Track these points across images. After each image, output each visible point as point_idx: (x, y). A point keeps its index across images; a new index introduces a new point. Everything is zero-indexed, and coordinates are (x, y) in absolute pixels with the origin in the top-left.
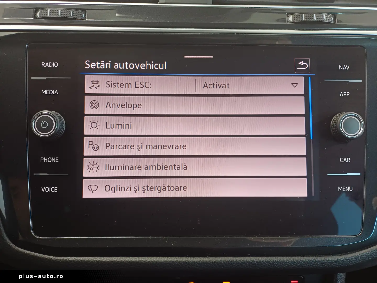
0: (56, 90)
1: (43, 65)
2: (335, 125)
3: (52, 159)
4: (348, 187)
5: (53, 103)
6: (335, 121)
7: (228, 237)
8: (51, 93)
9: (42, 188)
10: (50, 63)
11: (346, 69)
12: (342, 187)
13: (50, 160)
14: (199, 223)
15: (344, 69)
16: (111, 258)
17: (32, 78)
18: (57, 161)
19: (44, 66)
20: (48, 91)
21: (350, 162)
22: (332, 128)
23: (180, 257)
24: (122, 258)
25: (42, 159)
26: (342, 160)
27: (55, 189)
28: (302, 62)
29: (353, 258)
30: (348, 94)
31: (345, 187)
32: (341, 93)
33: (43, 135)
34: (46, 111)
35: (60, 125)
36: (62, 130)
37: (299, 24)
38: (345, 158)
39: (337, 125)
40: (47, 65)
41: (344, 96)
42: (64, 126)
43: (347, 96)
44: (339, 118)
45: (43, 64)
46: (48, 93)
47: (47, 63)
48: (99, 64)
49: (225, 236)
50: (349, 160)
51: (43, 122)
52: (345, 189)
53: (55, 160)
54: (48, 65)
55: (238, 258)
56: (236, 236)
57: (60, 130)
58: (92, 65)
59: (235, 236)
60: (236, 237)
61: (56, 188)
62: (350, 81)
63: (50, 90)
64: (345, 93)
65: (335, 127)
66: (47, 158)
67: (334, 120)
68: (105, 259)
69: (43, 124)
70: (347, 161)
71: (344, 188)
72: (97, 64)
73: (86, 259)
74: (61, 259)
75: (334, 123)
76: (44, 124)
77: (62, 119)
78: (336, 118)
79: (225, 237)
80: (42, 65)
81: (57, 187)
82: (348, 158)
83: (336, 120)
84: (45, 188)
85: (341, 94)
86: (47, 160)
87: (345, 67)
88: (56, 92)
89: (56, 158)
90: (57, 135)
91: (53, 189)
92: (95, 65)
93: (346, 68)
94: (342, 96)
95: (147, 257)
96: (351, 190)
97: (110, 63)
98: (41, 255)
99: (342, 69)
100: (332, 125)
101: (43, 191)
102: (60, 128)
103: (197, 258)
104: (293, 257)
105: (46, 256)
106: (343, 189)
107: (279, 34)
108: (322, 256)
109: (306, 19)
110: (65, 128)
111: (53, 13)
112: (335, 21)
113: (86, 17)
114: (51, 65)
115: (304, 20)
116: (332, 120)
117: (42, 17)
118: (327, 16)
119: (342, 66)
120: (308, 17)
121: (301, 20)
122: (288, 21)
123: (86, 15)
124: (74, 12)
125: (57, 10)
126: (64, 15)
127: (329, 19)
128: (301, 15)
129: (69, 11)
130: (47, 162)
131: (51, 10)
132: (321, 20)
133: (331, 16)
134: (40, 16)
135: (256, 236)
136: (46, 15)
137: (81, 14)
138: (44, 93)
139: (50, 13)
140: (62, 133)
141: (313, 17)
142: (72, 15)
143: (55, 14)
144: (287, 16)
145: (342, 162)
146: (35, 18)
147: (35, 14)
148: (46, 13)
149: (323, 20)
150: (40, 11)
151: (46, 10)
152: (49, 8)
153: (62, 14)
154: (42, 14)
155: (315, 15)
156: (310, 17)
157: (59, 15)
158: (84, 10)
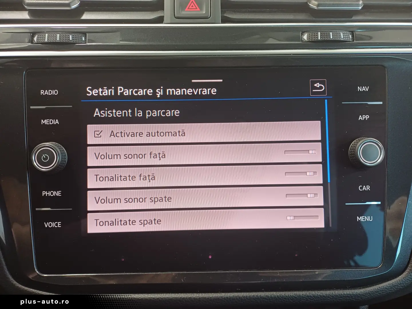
0: (57, 120)
1: (42, 93)
2: (353, 152)
3: (54, 193)
4: (368, 217)
5: (54, 134)
7: (241, 272)
8: (51, 122)
9: (45, 223)
10: (49, 90)
11: (365, 91)
12: (361, 217)
13: (52, 194)
14: (210, 257)
15: (363, 90)
17: (31, 107)
18: (60, 194)
20: (48, 121)
21: (370, 190)
22: (350, 155)
23: (191, 293)
25: (44, 193)
26: (362, 188)
27: (59, 225)
28: (318, 84)
29: (373, 291)
30: (367, 117)
31: (364, 217)
32: (360, 116)
33: (44, 169)
34: (47, 144)
35: (62, 158)
36: (64, 163)
37: (314, 44)
38: (364, 186)
39: (355, 152)
40: (46, 92)
41: (363, 119)
42: (66, 158)
43: (367, 119)
44: (358, 144)
45: (42, 92)
46: (48, 123)
47: (46, 91)
48: (102, 90)
49: (238, 271)
50: (368, 188)
51: (43, 155)
53: (58, 194)
54: (47, 93)
55: (252, 293)
56: (250, 271)
57: (62, 163)
58: (94, 92)
59: (248, 271)
60: (249, 271)
61: (59, 224)
62: (369, 103)
63: (50, 120)
64: (364, 117)
65: (353, 154)
66: (49, 192)
67: (352, 146)
69: (43, 157)
70: (366, 189)
72: (99, 90)
75: (352, 149)
76: (45, 157)
77: (64, 150)
78: (354, 144)
80: (41, 93)
81: (60, 222)
82: (367, 186)
83: (354, 146)
84: (48, 223)
85: (360, 118)
86: (49, 194)
87: (364, 89)
88: (57, 122)
89: (59, 192)
90: (59, 168)
91: (57, 225)
92: (97, 92)
93: (365, 89)
94: (360, 119)
95: (156, 294)
96: (371, 220)
97: (113, 89)
98: (46, 293)
99: (361, 90)
100: (350, 152)
101: (46, 227)
102: (61, 161)
103: (209, 294)
104: (309, 292)
105: (51, 294)
107: (293, 54)
108: (340, 290)
109: (322, 37)
110: (67, 160)
111: (51, 38)
112: (353, 39)
113: (86, 41)
114: (50, 93)
115: (319, 38)
116: (350, 146)
117: (39, 42)
118: (344, 34)
119: (361, 87)
120: (324, 35)
121: (316, 39)
122: (303, 40)
123: (86, 39)
124: (73, 36)
125: (56, 35)
126: (63, 39)
127: (346, 36)
128: (317, 34)
129: (68, 35)
130: (49, 195)
131: (49, 35)
132: (338, 38)
133: (349, 33)
134: (38, 41)
135: (270, 270)
136: (43, 40)
137: (80, 37)
138: (44, 123)
139: (48, 38)
140: (64, 165)
141: (329, 35)
142: (71, 39)
143: (53, 39)
144: (302, 35)
145: (362, 190)
146: (32, 43)
147: (32, 39)
148: (43, 38)
149: (340, 38)
150: (37, 36)
151: (44, 34)
152: (47, 32)
153: (61, 39)
154: (40, 38)
155: (331, 33)
156: (326, 35)
157: (58, 39)
158: (84, 33)
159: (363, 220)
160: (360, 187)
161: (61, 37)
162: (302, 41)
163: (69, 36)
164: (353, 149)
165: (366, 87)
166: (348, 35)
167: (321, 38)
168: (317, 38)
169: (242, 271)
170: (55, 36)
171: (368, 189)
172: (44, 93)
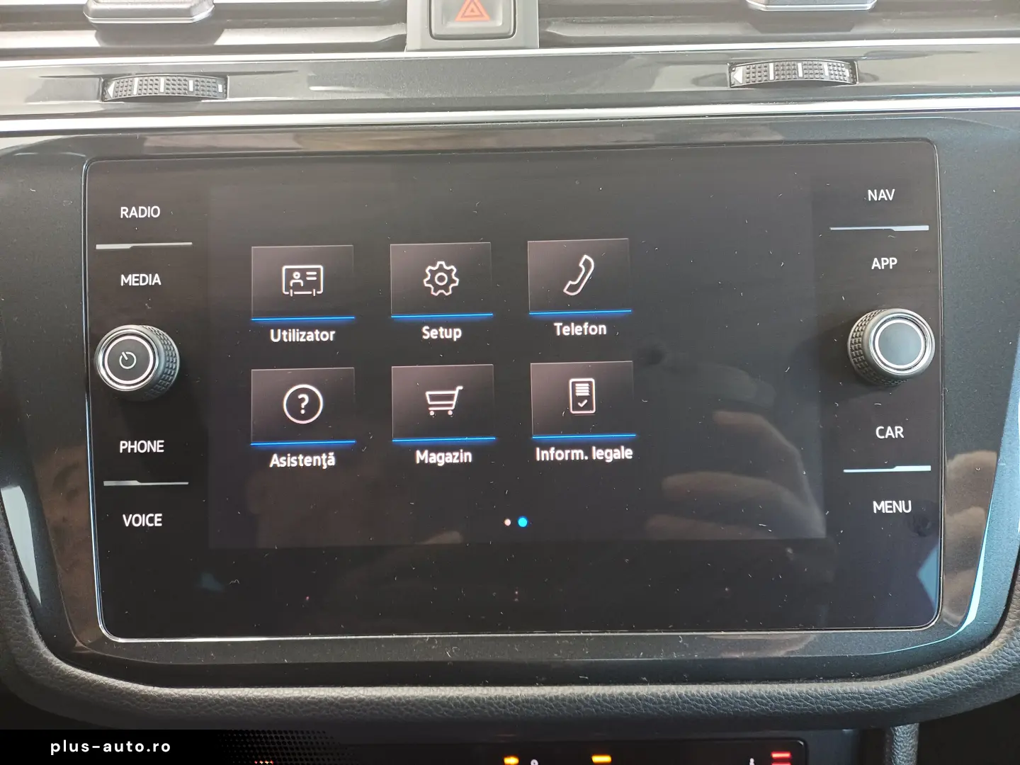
0: (157, 275)
1: (124, 215)
3: (148, 445)
4: (900, 502)
5: (149, 308)
6: (858, 333)
7: (591, 634)
8: (144, 281)
9: (124, 516)
10: (140, 208)
11: (886, 199)
12: (883, 503)
13: (142, 446)
14: (516, 600)
15: (881, 198)
16: (295, 688)
17: (99, 247)
18: (160, 448)
19: (127, 217)
20: (136, 277)
21: (902, 436)
22: (852, 351)
23: (468, 686)
24: (322, 689)
25: (125, 445)
26: (883, 432)
27: (156, 520)
29: (916, 687)
30: (892, 262)
31: (891, 502)
32: (876, 260)
33: (123, 386)
34: (133, 328)
35: (166, 361)
36: (171, 372)
37: (760, 90)
38: (889, 428)
39: (862, 343)
40: (134, 212)
41: (883, 268)
42: (176, 362)
43: (891, 268)
44: (869, 324)
45: (124, 212)
46: (136, 282)
47: (134, 208)
49: (583, 632)
50: (899, 432)
51: (123, 353)
52: (891, 507)
53: (156, 446)
54: (136, 214)
55: (617, 687)
56: (611, 632)
57: (166, 373)
59: (607, 632)
60: (610, 634)
61: (158, 517)
62: (896, 228)
63: (142, 275)
64: (885, 261)
65: (860, 349)
67: (856, 330)
68: (281, 693)
69: (123, 357)
70: (895, 435)
71: (889, 504)
73: (234, 693)
74: (172, 693)
75: (856, 337)
76: (126, 358)
77: (171, 344)
78: (861, 325)
79: (582, 634)
80: (122, 213)
81: (161, 515)
82: (896, 428)
83: (860, 330)
85: (875, 264)
86: (136, 447)
87: (882, 195)
88: (157, 279)
89: (159, 441)
90: (159, 384)
93: (886, 195)
94: (876, 268)
95: (384, 688)
96: (907, 508)
98: (124, 683)
99: (876, 199)
100: (852, 344)
101: (127, 525)
102: (165, 367)
103: (512, 688)
104: (759, 685)
105: (135, 685)
106: (887, 507)
107: (710, 116)
108: (835, 682)
109: (778, 75)
110: (178, 369)
111: (145, 87)
112: (853, 78)
113: (226, 93)
114: (143, 213)
115: (772, 77)
116: (852, 330)
117: (119, 97)
118: (831, 68)
119: (875, 191)
120: (783, 70)
121: (765, 78)
122: (732, 83)
123: (226, 89)
124: (197, 81)
125: (157, 80)
126: (174, 89)
127: (837, 73)
128: (766, 67)
129: (185, 80)
130: (135, 451)
131: (141, 80)
132: (817, 76)
133: (843, 65)
134: (116, 94)
135: (660, 632)
136: (129, 93)
137: (214, 85)
138: (126, 282)
139: (140, 87)
140: (172, 379)
141: (794, 69)
142: (191, 89)
143: (150, 89)
144: (731, 70)
145: (883, 437)
146: (103, 99)
147: (103, 91)
148: (129, 88)
149: (822, 76)
150: (114, 82)
151: (131, 79)
152: (137, 74)
153: (168, 89)
154: (120, 89)
155: (800, 65)
156: (789, 70)
157: (162, 89)
158: (223, 77)
159: (889, 509)
160: (880, 430)
161: (168, 84)
162: (731, 85)
163: (186, 83)
164: (858, 335)
165: (887, 191)
166: (840, 69)
167: (777, 77)
168: (766, 76)
169: (592, 632)
170: (157, 82)
171: (899, 435)
172: (128, 214)
